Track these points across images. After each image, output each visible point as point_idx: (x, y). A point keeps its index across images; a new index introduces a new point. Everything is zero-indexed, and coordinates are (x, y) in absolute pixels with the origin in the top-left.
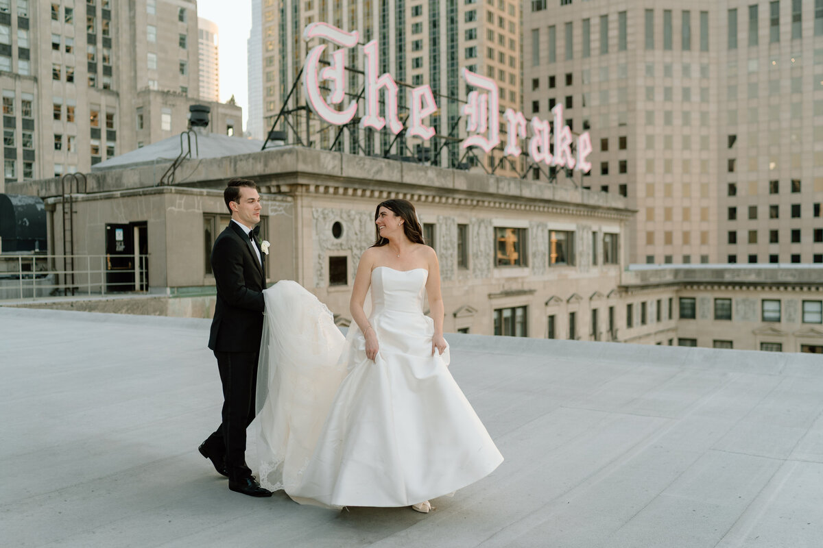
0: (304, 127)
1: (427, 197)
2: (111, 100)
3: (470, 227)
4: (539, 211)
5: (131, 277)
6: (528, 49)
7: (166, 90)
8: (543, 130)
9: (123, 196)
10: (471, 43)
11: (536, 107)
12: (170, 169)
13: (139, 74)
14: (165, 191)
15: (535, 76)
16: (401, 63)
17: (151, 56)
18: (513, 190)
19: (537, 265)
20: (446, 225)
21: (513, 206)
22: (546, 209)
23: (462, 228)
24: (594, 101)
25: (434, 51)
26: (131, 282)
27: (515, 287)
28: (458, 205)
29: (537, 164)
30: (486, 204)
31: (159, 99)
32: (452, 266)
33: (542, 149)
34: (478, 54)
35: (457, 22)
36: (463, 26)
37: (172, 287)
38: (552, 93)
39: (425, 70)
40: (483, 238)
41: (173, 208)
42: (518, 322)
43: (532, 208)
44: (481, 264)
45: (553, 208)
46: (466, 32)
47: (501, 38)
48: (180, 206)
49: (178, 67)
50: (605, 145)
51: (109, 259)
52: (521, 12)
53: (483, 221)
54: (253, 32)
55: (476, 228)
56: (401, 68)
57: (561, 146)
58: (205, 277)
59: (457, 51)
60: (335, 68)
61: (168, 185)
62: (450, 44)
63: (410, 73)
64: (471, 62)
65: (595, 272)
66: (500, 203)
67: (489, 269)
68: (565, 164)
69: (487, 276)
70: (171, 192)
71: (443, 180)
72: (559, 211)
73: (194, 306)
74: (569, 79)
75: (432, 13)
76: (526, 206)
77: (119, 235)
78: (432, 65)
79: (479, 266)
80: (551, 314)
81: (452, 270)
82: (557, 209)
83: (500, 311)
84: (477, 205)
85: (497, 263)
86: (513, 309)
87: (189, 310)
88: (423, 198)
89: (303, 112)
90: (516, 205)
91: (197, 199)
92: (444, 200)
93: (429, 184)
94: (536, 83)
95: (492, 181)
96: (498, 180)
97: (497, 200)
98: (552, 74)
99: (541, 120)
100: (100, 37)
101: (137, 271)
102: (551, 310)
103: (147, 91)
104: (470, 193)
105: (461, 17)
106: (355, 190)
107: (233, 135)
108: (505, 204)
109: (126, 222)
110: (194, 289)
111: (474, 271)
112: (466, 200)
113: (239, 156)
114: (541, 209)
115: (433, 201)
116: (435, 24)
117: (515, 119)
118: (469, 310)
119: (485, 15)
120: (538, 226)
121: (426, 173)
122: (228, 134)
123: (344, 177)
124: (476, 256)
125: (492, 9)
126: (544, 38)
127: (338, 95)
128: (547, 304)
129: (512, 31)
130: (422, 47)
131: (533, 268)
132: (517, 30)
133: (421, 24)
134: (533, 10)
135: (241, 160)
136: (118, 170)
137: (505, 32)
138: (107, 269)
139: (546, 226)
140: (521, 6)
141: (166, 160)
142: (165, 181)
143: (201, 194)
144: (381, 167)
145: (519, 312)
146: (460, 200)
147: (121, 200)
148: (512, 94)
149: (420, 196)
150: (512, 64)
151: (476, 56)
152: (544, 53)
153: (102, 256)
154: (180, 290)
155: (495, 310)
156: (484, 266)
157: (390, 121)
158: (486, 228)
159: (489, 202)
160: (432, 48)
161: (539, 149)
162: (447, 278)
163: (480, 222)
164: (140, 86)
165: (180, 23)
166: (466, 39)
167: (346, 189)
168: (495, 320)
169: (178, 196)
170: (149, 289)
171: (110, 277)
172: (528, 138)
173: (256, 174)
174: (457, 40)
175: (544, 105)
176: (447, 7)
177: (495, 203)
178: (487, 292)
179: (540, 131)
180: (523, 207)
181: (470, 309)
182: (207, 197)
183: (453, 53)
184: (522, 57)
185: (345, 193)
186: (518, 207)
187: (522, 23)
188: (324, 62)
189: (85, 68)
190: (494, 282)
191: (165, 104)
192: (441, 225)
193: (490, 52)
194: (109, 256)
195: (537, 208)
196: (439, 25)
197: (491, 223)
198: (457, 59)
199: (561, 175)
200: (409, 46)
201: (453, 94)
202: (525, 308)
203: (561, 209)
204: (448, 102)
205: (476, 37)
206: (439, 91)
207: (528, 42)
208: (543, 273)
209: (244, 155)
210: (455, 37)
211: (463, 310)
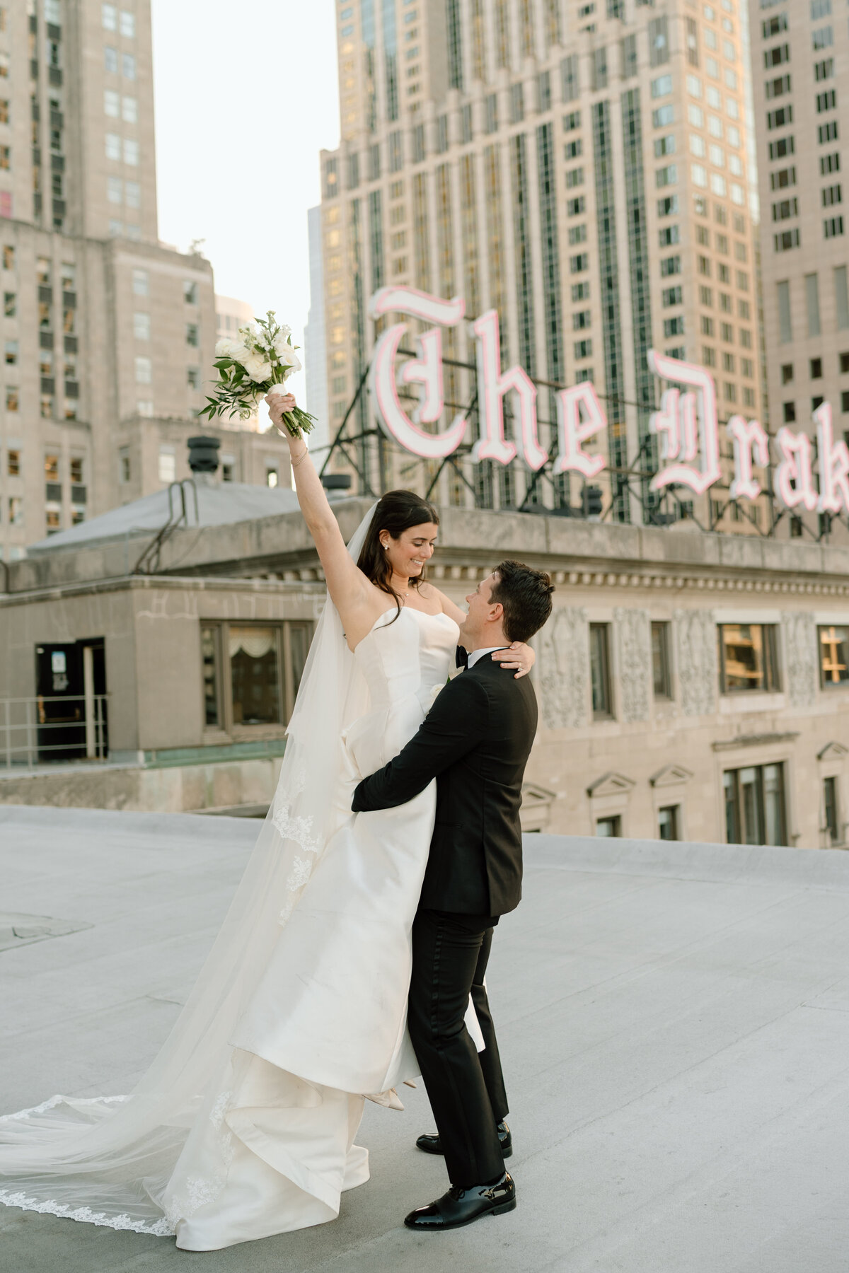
0: (374, 464)
1: (593, 576)
2: (77, 436)
3: (674, 627)
4: (797, 592)
5: (80, 735)
6: (772, 315)
7: (166, 415)
8: (799, 451)
9: (66, 595)
10: (674, 312)
11: (790, 413)
12: (151, 546)
13: (124, 391)
14: (133, 584)
15: (786, 360)
16: (555, 351)
17: (143, 362)
18: (749, 558)
19: (798, 687)
20: (630, 623)
21: (749, 586)
22: (810, 589)
23: (660, 628)
25: (611, 327)
26: (80, 742)
27: (760, 728)
28: (651, 587)
29: (791, 510)
30: (701, 584)
31: (155, 432)
32: (645, 693)
33: (798, 484)
34: (687, 329)
35: (647, 277)
36: (657, 284)
37: (147, 751)
38: (817, 387)
39: (597, 362)
40: (698, 645)
41: (148, 613)
42: (770, 792)
43: (785, 588)
44: (697, 690)
45: (822, 587)
46: (664, 293)
47: (725, 300)
48: (159, 609)
49: (184, 377)
51: (41, 706)
52: (758, 256)
53: (696, 614)
54: (312, 315)
55: (684, 627)
56: (555, 359)
57: (833, 475)
58: (204, 731)
59: (650, 327)
60: (424, 362)
61: (149, 574)
62: (637, 315)
63: (571, 365)
64: (675, 342)
66: (726, 582)
67: (710, 698)
68: (841, 508)
69: (707, 711)
70: (143, 586)
71: (621, 545)
72: (833, 590)
73: (186, 782)
74: (844, 362)
75: (605, 265)
76: (772, 584)
77: (59, 663)
78: (609, 352)
79: (693, 694)
80: (830, 774)
81: (645, 703)
82: (829, 587)
83: (734, 773)
84: (685, 586)
85: (727, 687)
86: (759, 769)
87: (178, 788)
88: (586, 579)
89: (373, 439)
90: (754, 583)
91: (187, 596)
92: (623, 580)
93: (598, 553)
94: (788, 372)
95: (710, 542)
96: (720, 542)
97: (721, 576)
98: (815, 354)
99: (795, 433)
100: (59, 335)
101: (90, 723)
102: (828, 769)
103: (136, 420)
104: (670, 566)
105: (654, 269)
106: (464, 569)
107: (277, 485)
108: (736, 582)
109: (70, 639)
110: (186, 752)
111: (685, 702)
112: (664, 579)
113: (265, 519)
114: (801, 589)
115: (605, 582)
116: (610, 284)
117: (747, 433)
118: (678, 773)
119: (695, 264)
120: (797, 619)
121: (591, 535)
122: (267, 483)
123: (444, 549)
124: (687, 676)
125: (707, 253)
126: (798, 295)
127: (432, 408)
128: (819, 757)
129: (743, 287)
130: (589, 323)
131: (792, 693)
132: (752, 284)
133: (587, 284)
134: (777, 249)
135: (268, 526)
136: (69, 552)
137: (732, 289)
138: (38, 722)
139: (812, 618)
140: (758, 245)
141: (145, 532)
142: (144, 566)
143: (195, 588)
144: (511, 527)
145: (770, 774)
146: (653, 578)
147: (62, 604)
148: (749, 393)
149: (580, 575)
150: (745, 341)
151: (682, 332)
152: (799, 319)
153: (31, 701)
154: (163, 754)
155: (726, 771)
156: (703, 694)
157: (524, 447)
158: (703, 625)
159: (706, 581)
160: (607, 323)
161: (793, 484)
162: (634, 717)
163: (692, 616)
164: (125, 411)
165: (188, 307)
166: (665, 305)
167: (448, 568)
168: (726, 789)
169: (155, 592)
170: (110, 754)
171: (45, 736)
172: (771, 467)
173: (293, 548)
174: (649, 307)
175: (803, 406)
176: (630, 252)
177: (716, 581)
178: (710, 740)
179: (793, 454)
180: (767, 587)
181: (681, 772)
182: (205, 593)
183: (643, 329)
184: (762, 329)
185: (447, 575)
186: (758, 586)
187: (759, 273)
188: (406, 352)
189: (35, 387)
190: (721, 721)
191: (165, 438)
192: (621, 624)
193: (707, 325)
194: (41, 699)
195: (793, 588)
196: (617, 286)
197: (711, 617)
198: (651, 338)
199: (839, 526)
200: (567, 323)
201: (646, 397)
202: (780, 765)
203: (837, 588)
204: (638, 412)
205: (681, 300)
206: (622, 394)
207: (771, 302)
208: (810, 703)
209: (273, 518)
210: (645, 303)
211: (667, 775)
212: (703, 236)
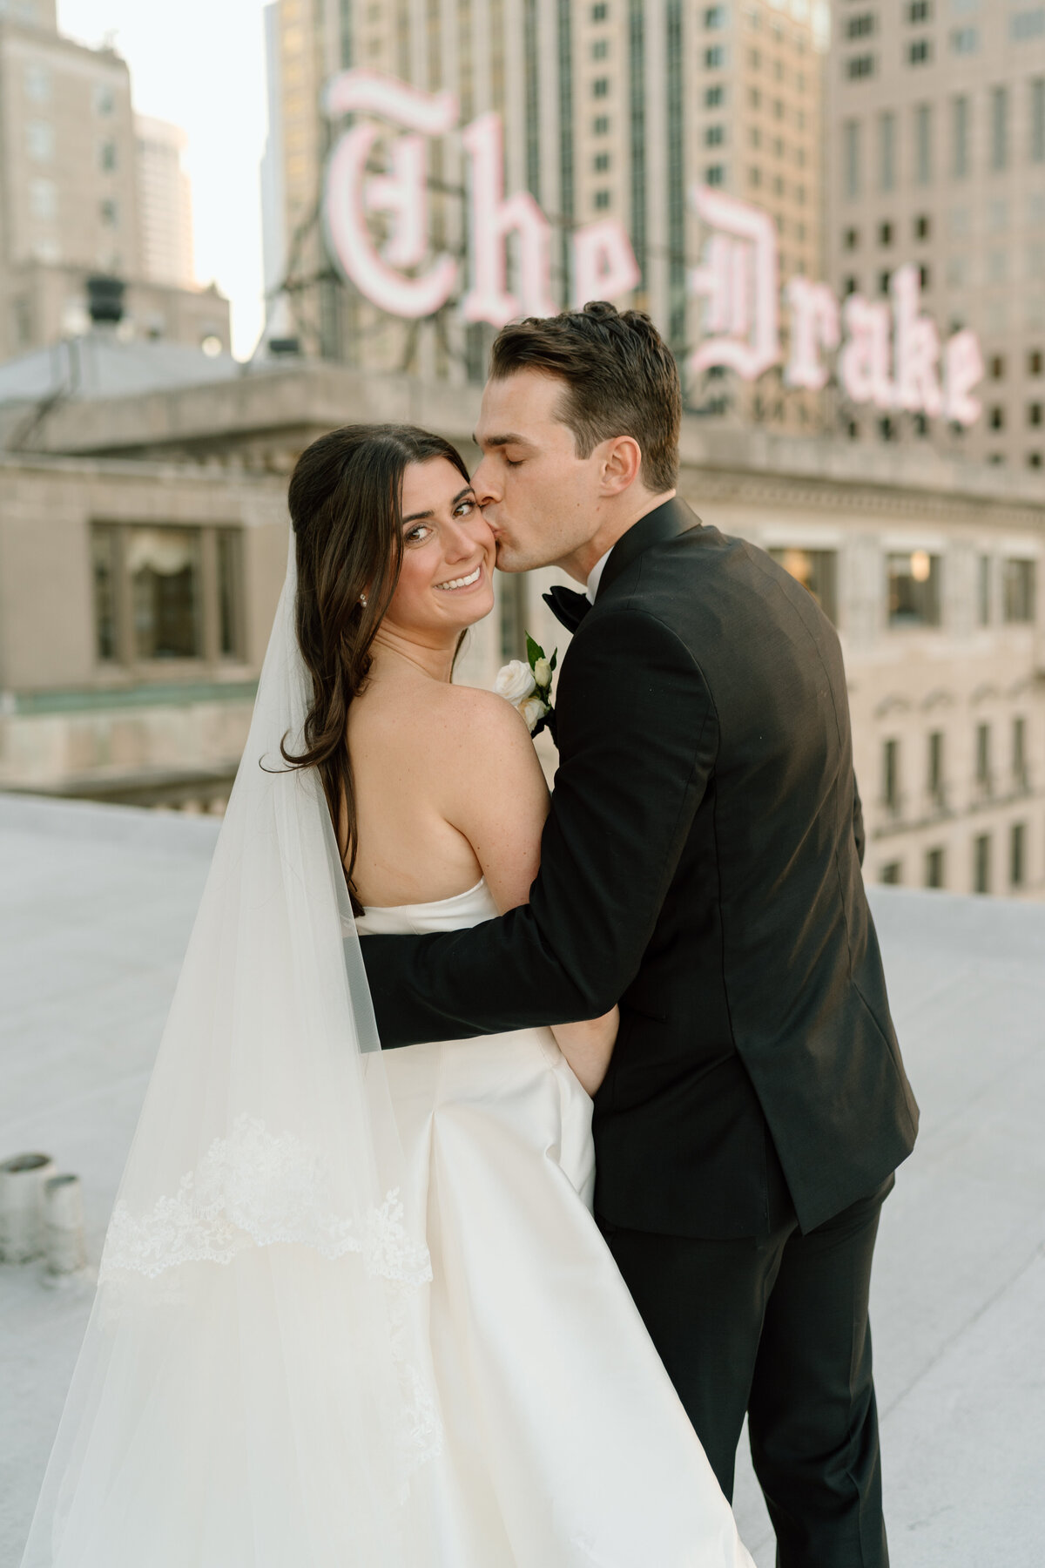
4: (861, 510)
6: (836, 165)
10: (715, 156)
11: (852, 286)
13: (14, 228)
15: (851, 223)
16: (567, 205)
17: (43, 189)
18: (806, 463)
19: (858, 628)
21: (802, 499)
24: (977, 274)
25: (638, 176)
31: (58, 283)
34: (729, 179)
35: (684, 110)
36: (697, 119)
37: (17, 693)
38: (884, 259)
39: (617, 216)
45: (894, 503)
46: (705, 131)
47: (779, 144)
49: (98, 211)
50: (996, 368)
52: (822, 89)
58: (97, 668)
59: (683, 174)
62: (669, 158)
65: (985, 643)
66: (777, 493)
72: (906, 509)
73: (72, 738)
74: (922, 228)
75: (632, 95)
76: (831, 497)
78: (632, 206)
80: (890, 736)
82: (899, 505)
84: (727, 496)
94: (852, 238)
95: (759, 442)
96: (772, 442)
98: (886, 218)
102: (890, 729)
103: (32, 267)
114: (868, 505)
116: (637, 117)
119: (744, 96)
120: (859, 544)
125: (760, 82)
126: (869, 140)
129: (802, 128)
130: (610, 166)
131: (849, 635)
132: (813, 125)
133: (609, 116)
134: (846, 79)
137: (788, 131)
140: (822, 74)
141: (22, 402)
148: (802, 260)
150: (800, 198)
152: (869, 174)
159: (754, 490)
160: (633, 171)
164: (18, 253)
165: (103, 120)
166: (705, 147)
174: (684, 151)
175: (869, 282)
177: (765, 491)
180: (827, 502)
183: (675, 177)
184: (822, 183)
186: (814, 500)
187: (822, 109)
193: (756, 176)
195: (859, 503)
196: (646, 121)
199: (907, 430)
200: (584, 165)
203: (910, 505)
205: (724, 141)
207: (835, 149)
210: (680, 145)
212: (755, 58)
